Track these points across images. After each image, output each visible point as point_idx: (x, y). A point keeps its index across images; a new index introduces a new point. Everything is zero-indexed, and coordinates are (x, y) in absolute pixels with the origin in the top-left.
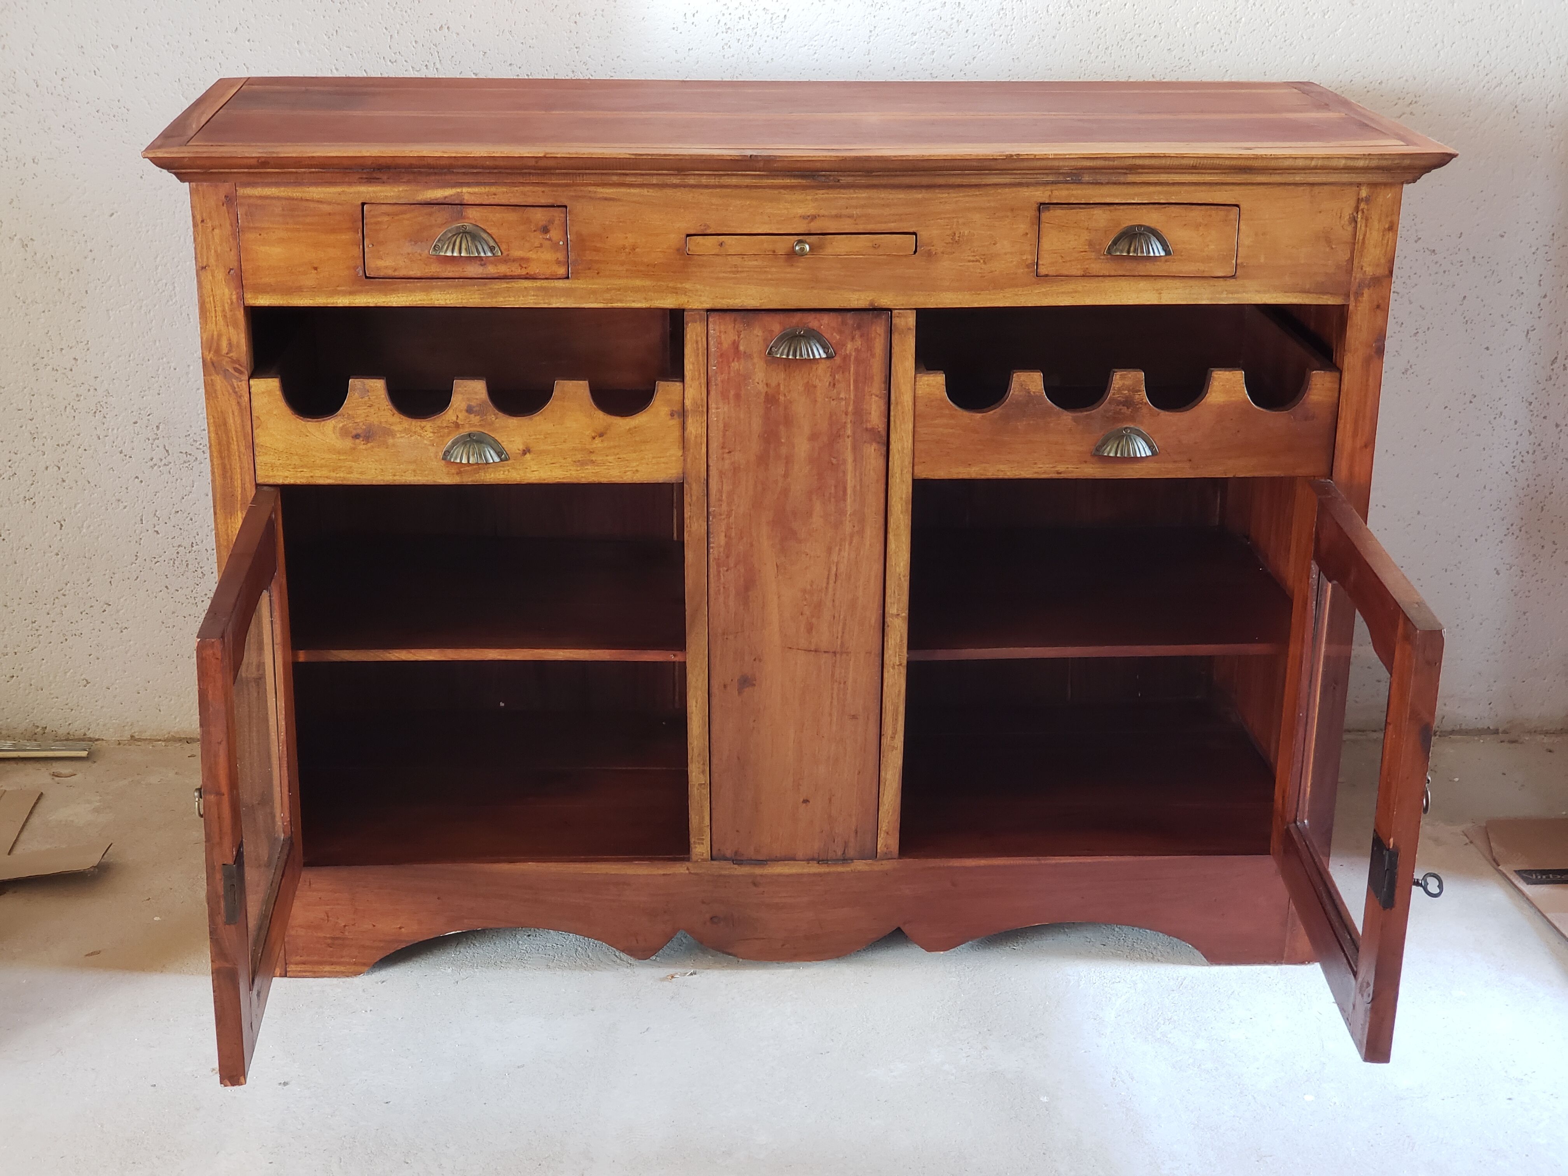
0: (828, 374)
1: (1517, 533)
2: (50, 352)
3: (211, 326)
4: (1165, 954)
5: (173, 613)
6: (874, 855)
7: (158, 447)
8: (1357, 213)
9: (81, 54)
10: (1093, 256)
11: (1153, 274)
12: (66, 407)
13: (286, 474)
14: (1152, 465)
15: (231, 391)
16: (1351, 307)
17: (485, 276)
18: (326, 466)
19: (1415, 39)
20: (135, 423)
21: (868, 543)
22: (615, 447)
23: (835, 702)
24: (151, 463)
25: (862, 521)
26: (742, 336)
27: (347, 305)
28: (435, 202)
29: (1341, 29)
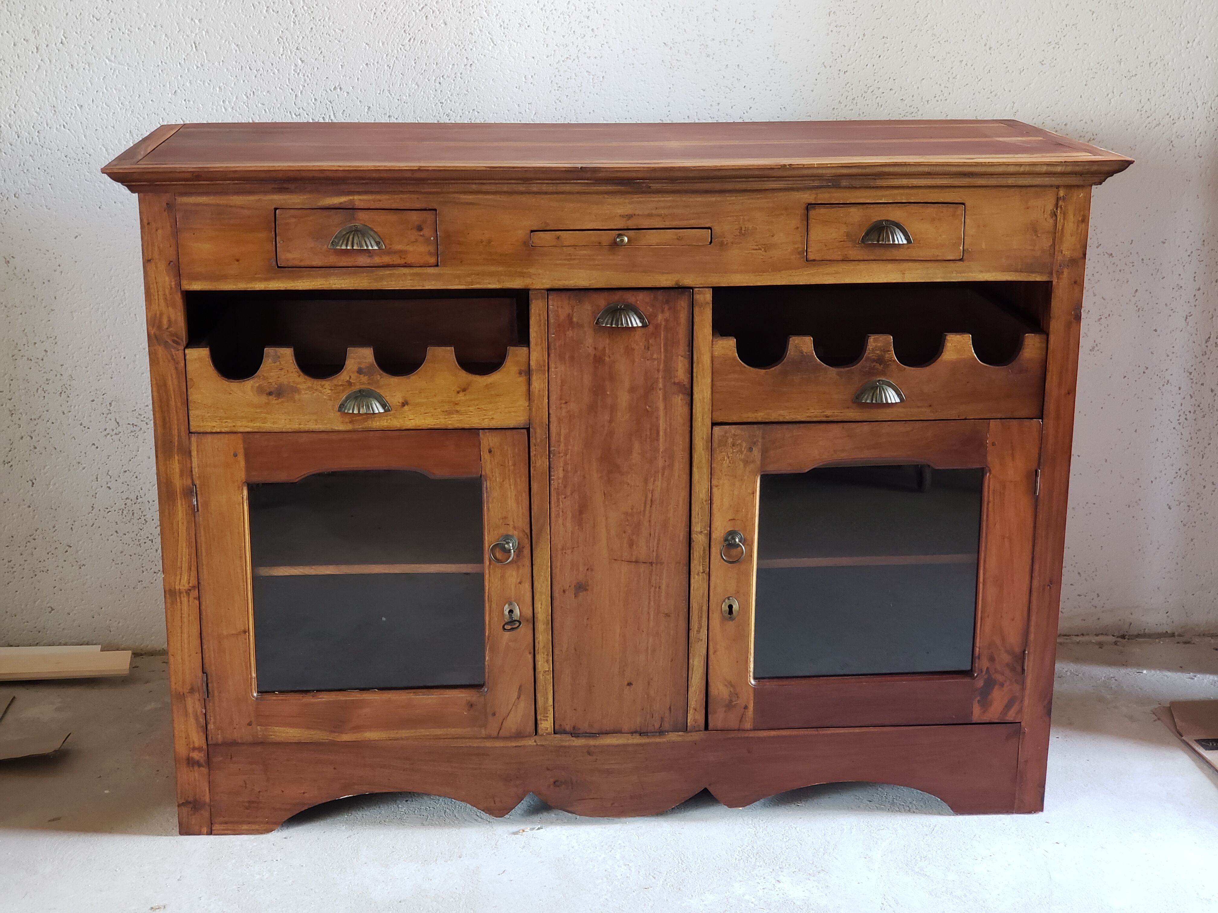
0: (644, 339)
1: (1184, 476)
2: (26, 346)
3: (155, 307)
4: (919, 807)
5: (122, 552)
6: (685, 729)
7: (110, 420)
8: (1057, 209)
9: (53, 112)
10: (850, 244)
11: (897, 258)
12: (38, 389)
13: (214, 424)
14: (900, 410)
15: (170, 358)
16: (1054, 283)
17: (372, 265)
18: (245, 417)
19: (1091, 91)
20: (93, 401)
21: (677, 475)
22: (475, 399)
23: (652, 603)
24: (105, 433)
25: (672, 457)
26: (575, 310)
27: (263, 289)
28: (332, 207)
29: (1033, 84)
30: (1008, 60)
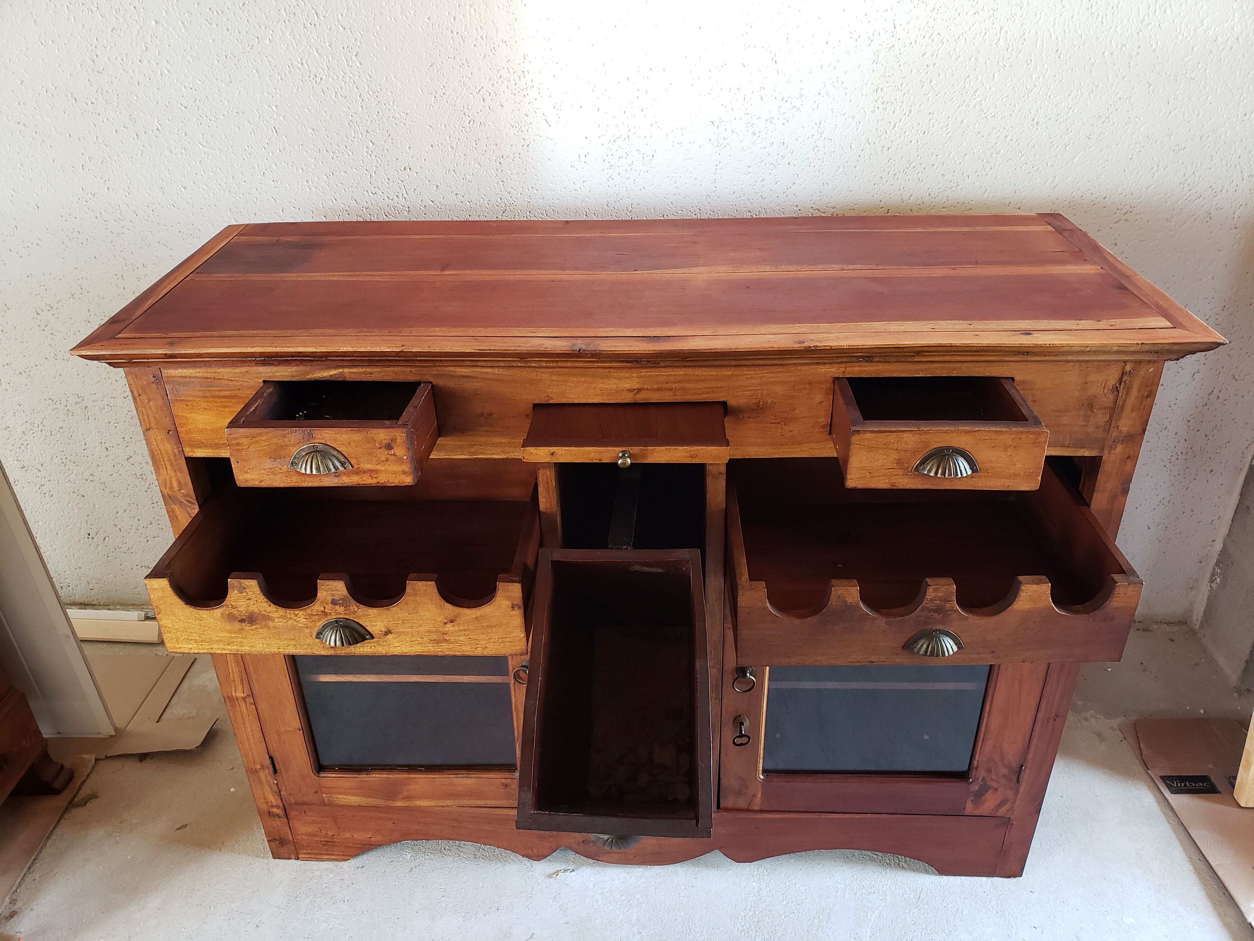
1: (1166, 504)
8: (1120, 384)
16: (1104, 458)
19: (1136, 164)
29: (1077, 158)
30: (1055, 135)
